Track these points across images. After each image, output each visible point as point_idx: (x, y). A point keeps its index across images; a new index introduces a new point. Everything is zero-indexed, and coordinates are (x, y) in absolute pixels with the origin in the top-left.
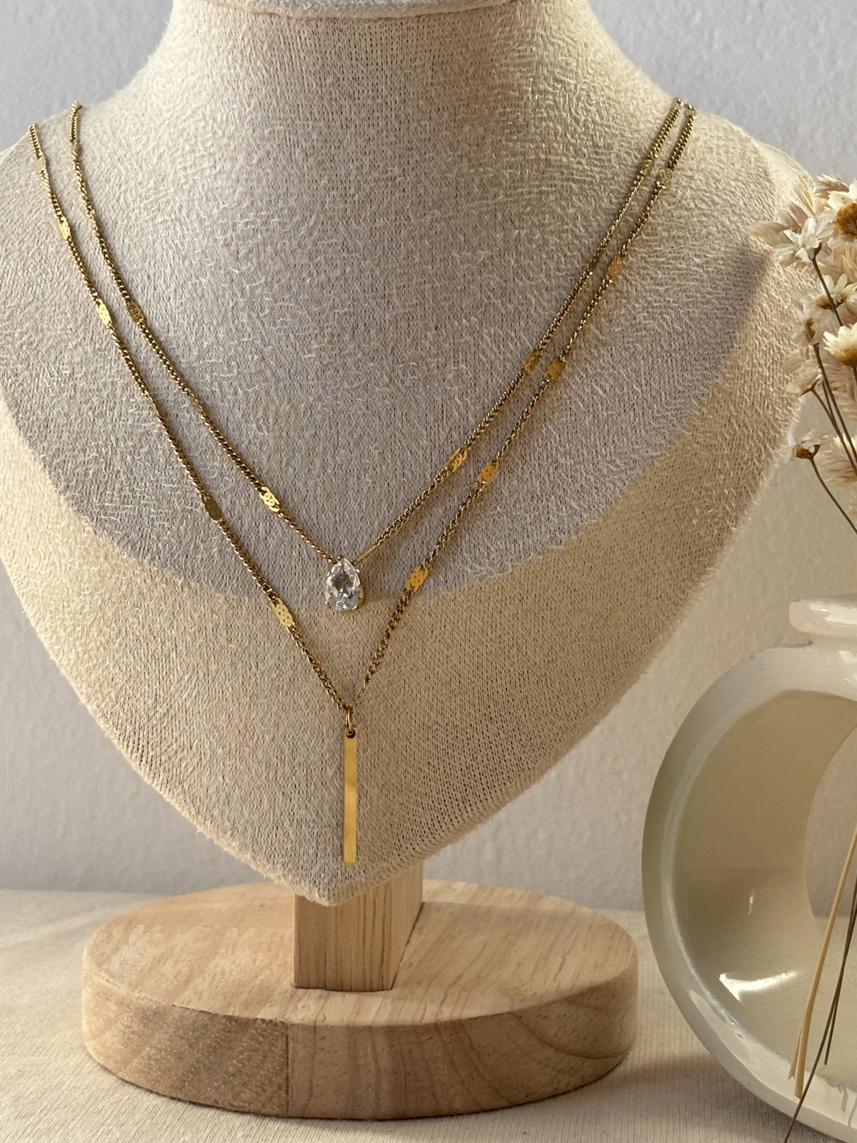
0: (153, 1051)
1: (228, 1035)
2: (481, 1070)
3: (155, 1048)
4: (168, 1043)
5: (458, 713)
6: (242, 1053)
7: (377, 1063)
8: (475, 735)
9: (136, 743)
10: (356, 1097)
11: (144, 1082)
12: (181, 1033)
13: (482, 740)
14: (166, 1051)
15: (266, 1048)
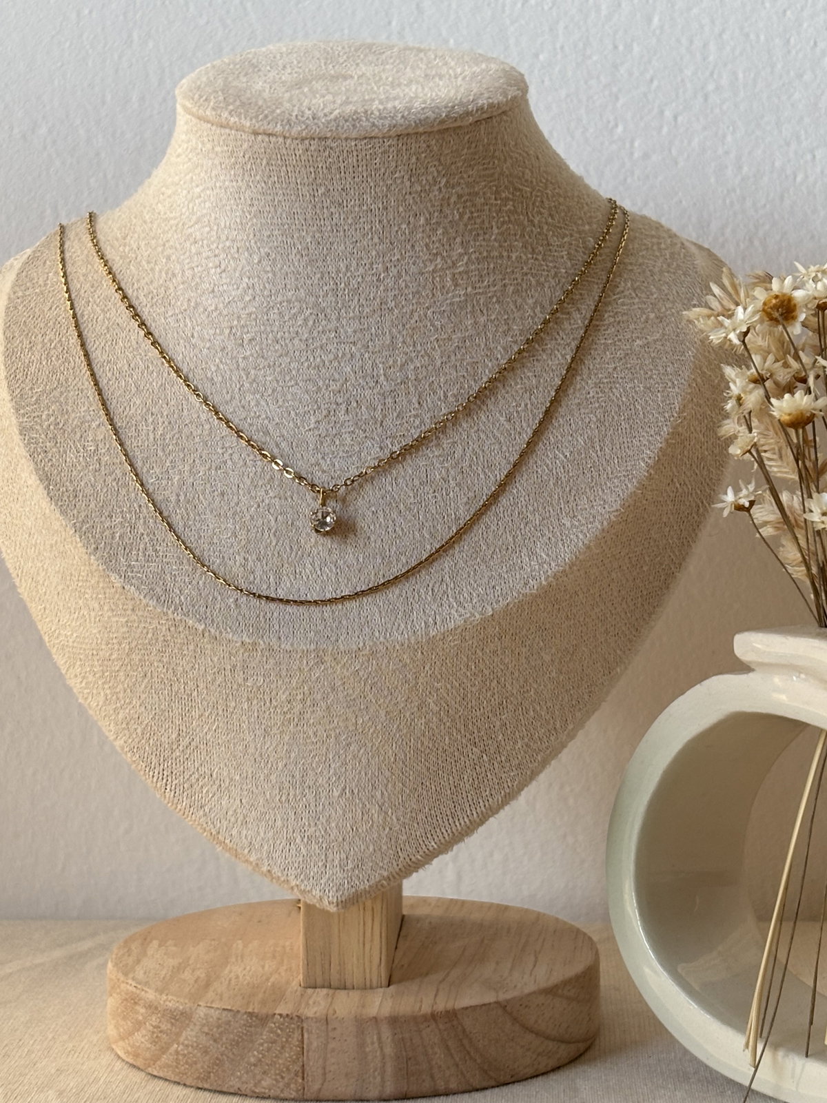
0: (181, 1047)
1: (250, 1029)
2: (472, 1054)
3: (183, 1044)
4: (195, 1039)
5: (447, 739)
6: (262, 1045)
7: (381, 1049)
8: (462, 758)
9: (161, 774)
10: (364, 1080)
11: (173, 1076)
12: (206, 1029)
13: (467, 762)
14: (192, 1047)
15: (284, 1039)
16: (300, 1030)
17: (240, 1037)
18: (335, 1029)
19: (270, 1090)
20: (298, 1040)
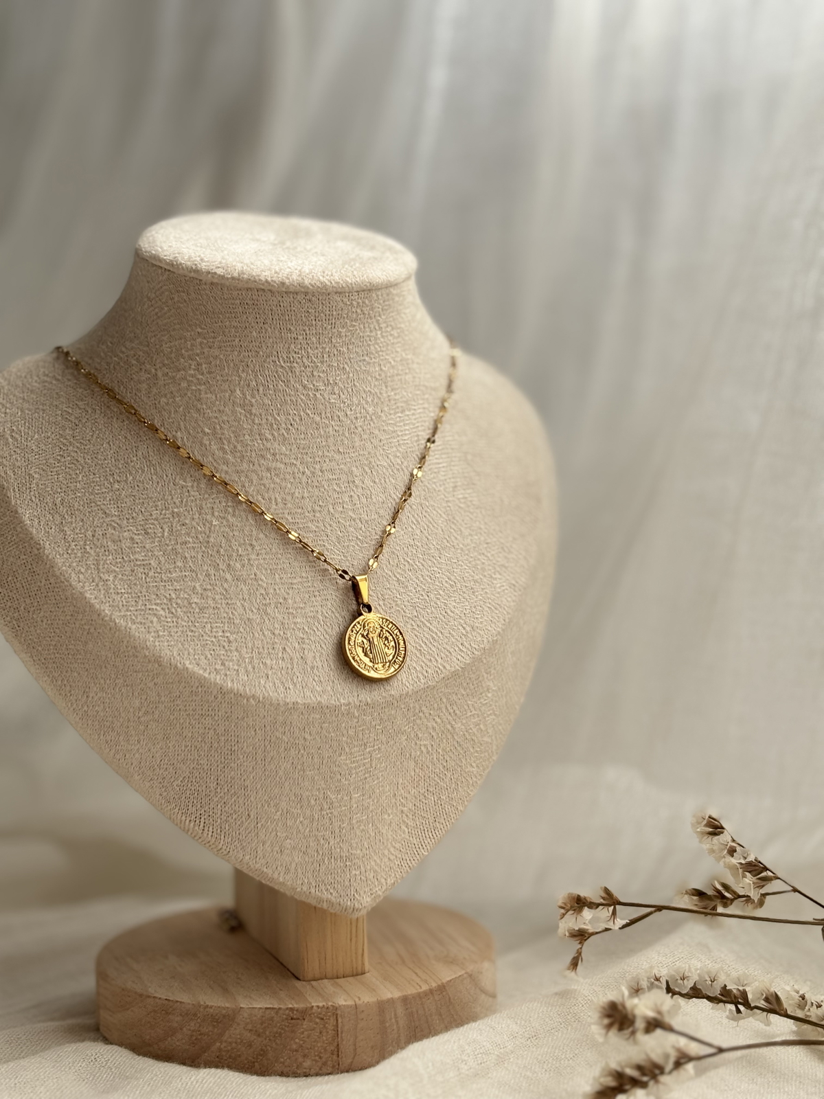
0: (224, 1045)
1: (292, 1021)
3: (226, 1042)
4: (239, 1037)
6: (303, 1033)
7: (397, 1023)
12: (250, 1027)
14: (236, 1043)
15: (322, 1026)
16: (335, 1016)
17: (282, 1029)
18: (363, 1011)
19: (310, 1069)
20: (333, 1026)
